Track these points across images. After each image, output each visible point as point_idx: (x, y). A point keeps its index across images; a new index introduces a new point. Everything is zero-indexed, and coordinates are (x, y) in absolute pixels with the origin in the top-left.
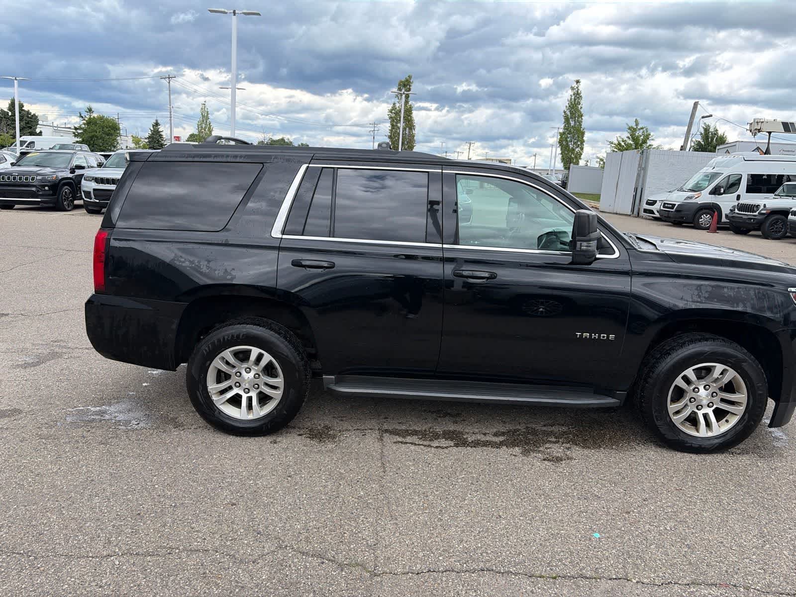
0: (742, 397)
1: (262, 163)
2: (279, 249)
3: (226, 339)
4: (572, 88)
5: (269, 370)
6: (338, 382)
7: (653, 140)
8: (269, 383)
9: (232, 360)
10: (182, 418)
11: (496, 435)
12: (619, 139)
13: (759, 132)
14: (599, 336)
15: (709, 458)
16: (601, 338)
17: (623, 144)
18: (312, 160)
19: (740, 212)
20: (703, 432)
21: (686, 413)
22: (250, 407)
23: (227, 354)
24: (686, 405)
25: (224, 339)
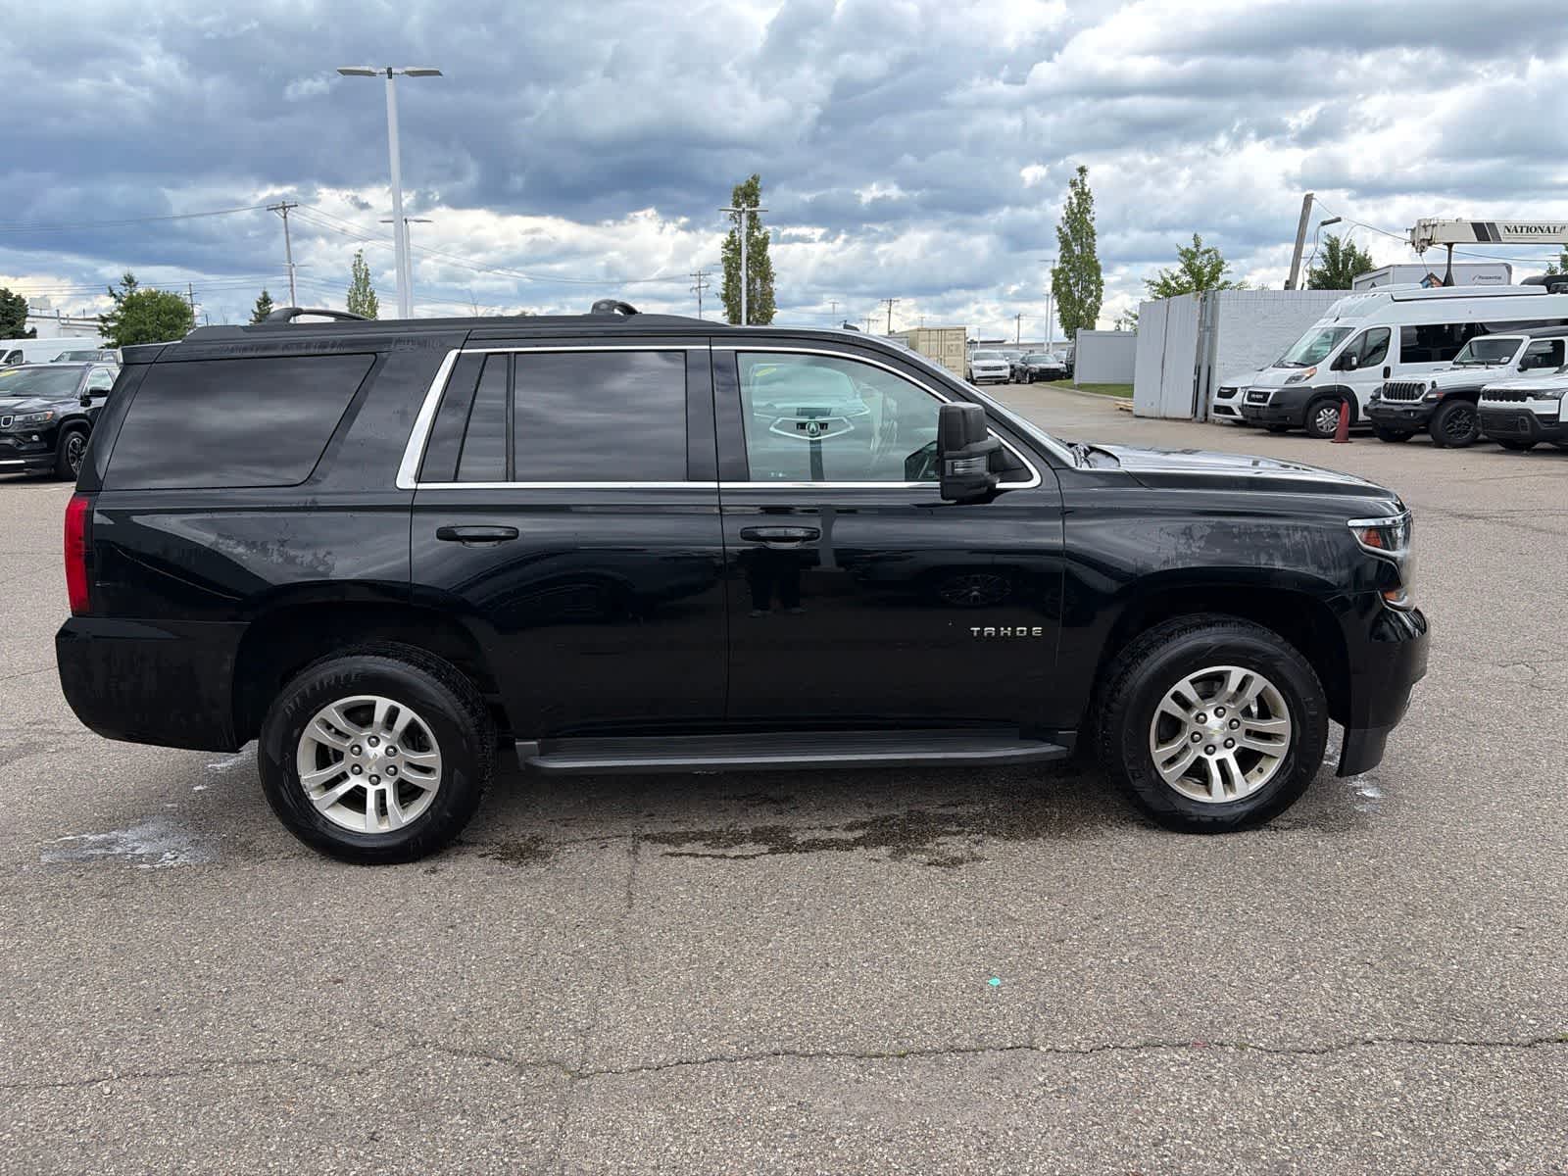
0: (1281, 724)
1: (374, 353)
2: (413, 509)
3: (325, 683)
4: (1073, 184)
5: (413, 738)
6: (545, 752)
7: (1228, 272)
8: (417, 763)
9: (341, 723)
10: (263, 840)
11: (850, 828)
12: (1166, 275)
13: (1430, 244)
14: (1014, 631)
15: (1230, 840)
16: (1018, 633)
17: (1173, 283)
18: (467, 341)
19: (1390, 400)
20: (1219, 794)
21: (1187, 761)
22: (382, 810)
23: (332, 712)
24: (1186, 748)
25: (322, 683)
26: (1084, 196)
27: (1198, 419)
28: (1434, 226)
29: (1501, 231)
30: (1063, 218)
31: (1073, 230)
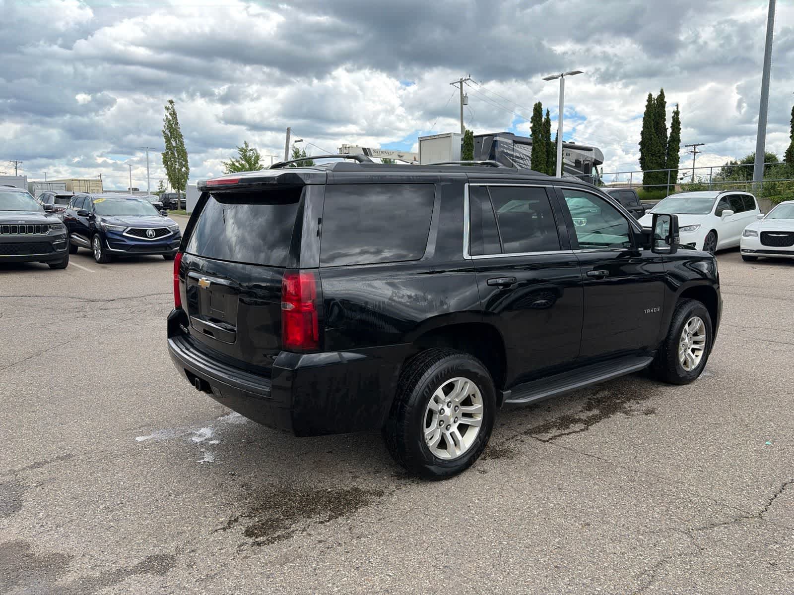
0: (703, 337)
1: (433, 184)
2: (475, 270)
4: (167, 109)
6: (513, 395)
7: (263, 160)
8: (469, 412)
9: (444, 396)
12: (233, 160)
14: (654, 310)
17: (237, 164)
18: (469, 179)
20: (692, 367)
21: (684, 356)
22: (456, 442)
23: (440, 391)
25: (442, 374)
26: (174, 115)
28: (349, 147)
29: (372, 152)
30: (165, 126)
31: (171, 133)
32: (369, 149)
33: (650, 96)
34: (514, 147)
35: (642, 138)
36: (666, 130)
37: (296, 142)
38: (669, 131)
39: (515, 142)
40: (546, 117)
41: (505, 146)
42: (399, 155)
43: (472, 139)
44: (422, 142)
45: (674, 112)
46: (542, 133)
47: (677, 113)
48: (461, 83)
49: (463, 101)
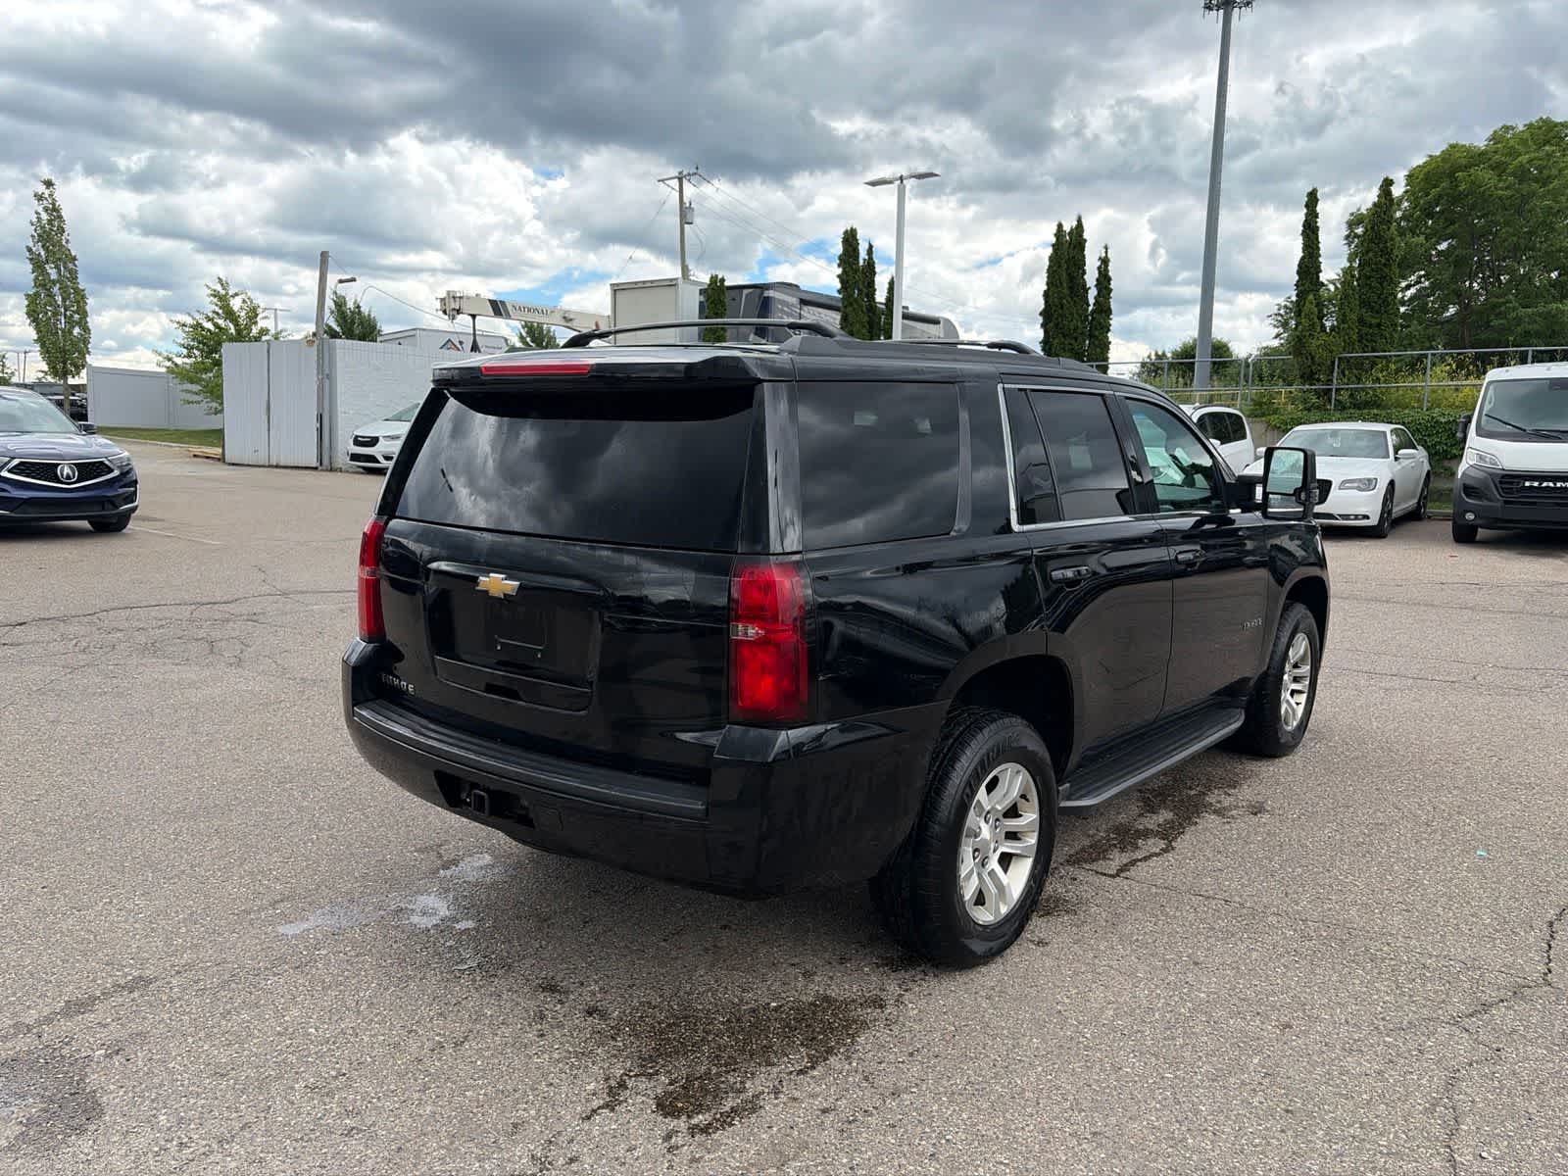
0: (1308, 665)
3: (991, 756)
4: (39, 198)
7: (266, 318)
8: (1016, 830)
12: (199, 317)
20: (1291, 724)
21: (1284, 705)
22: (998, 892)
23: (984, 791)
25: (988, 757)
26: (54, 211)
27: (324, 468)
28: (460, 298)
29: (510, 308)
30: (33, 236)
31: (47, 249)
32: (503, 303)
33: (1060, 226)
34: (802, 312)
35: (1046, 302)
36: (1086, 290)
37: (341, 281)
38: (1092, 294)
39: (804, 302)
40: (867, 257)
41: (786, 309)
42: (564, 318)
43: (724, 293)
44: (617, 292)
45: (1100, 258)
46: (861, 287)
47: (1105, 261)
48: (680, 180)
49: (685, 216)
